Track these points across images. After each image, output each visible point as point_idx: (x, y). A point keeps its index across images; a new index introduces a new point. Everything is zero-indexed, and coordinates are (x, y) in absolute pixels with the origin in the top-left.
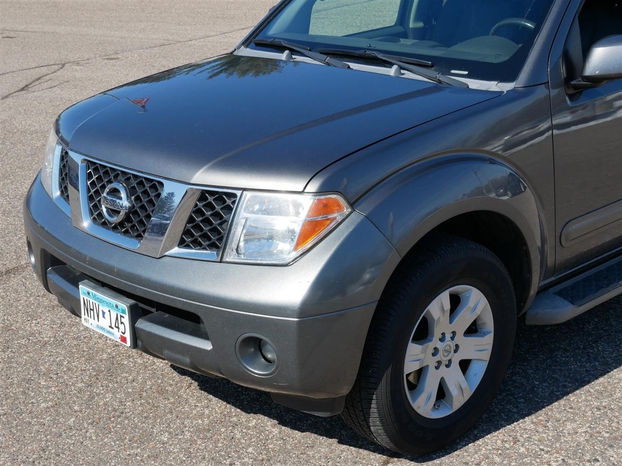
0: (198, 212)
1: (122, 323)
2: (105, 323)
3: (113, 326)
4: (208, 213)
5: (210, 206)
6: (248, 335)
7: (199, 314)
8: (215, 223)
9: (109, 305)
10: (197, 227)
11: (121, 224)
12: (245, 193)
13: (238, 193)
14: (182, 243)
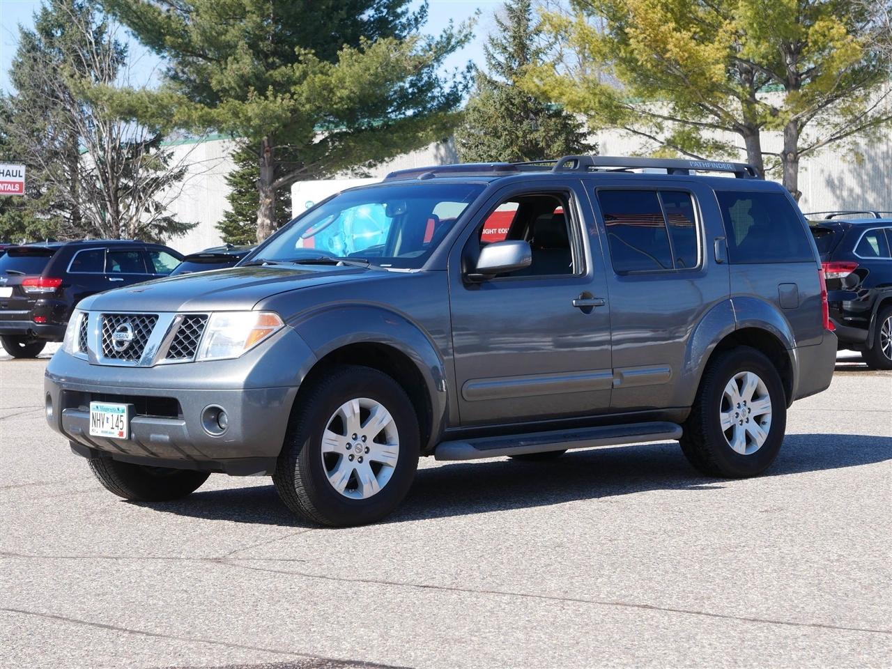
0: (182, 332)
1: (121, 421)
2: (107, 427)
3: (114, 426)
4: (188, 332)
5: (190, 327)
6: (208, 406)
7: (177, 398)
8: (193, 338)
9: (113, 410)
10: (180, 343)
11: (126, 352)
12: (214, 314)
13: (209, 314)
14: (169, 355)
